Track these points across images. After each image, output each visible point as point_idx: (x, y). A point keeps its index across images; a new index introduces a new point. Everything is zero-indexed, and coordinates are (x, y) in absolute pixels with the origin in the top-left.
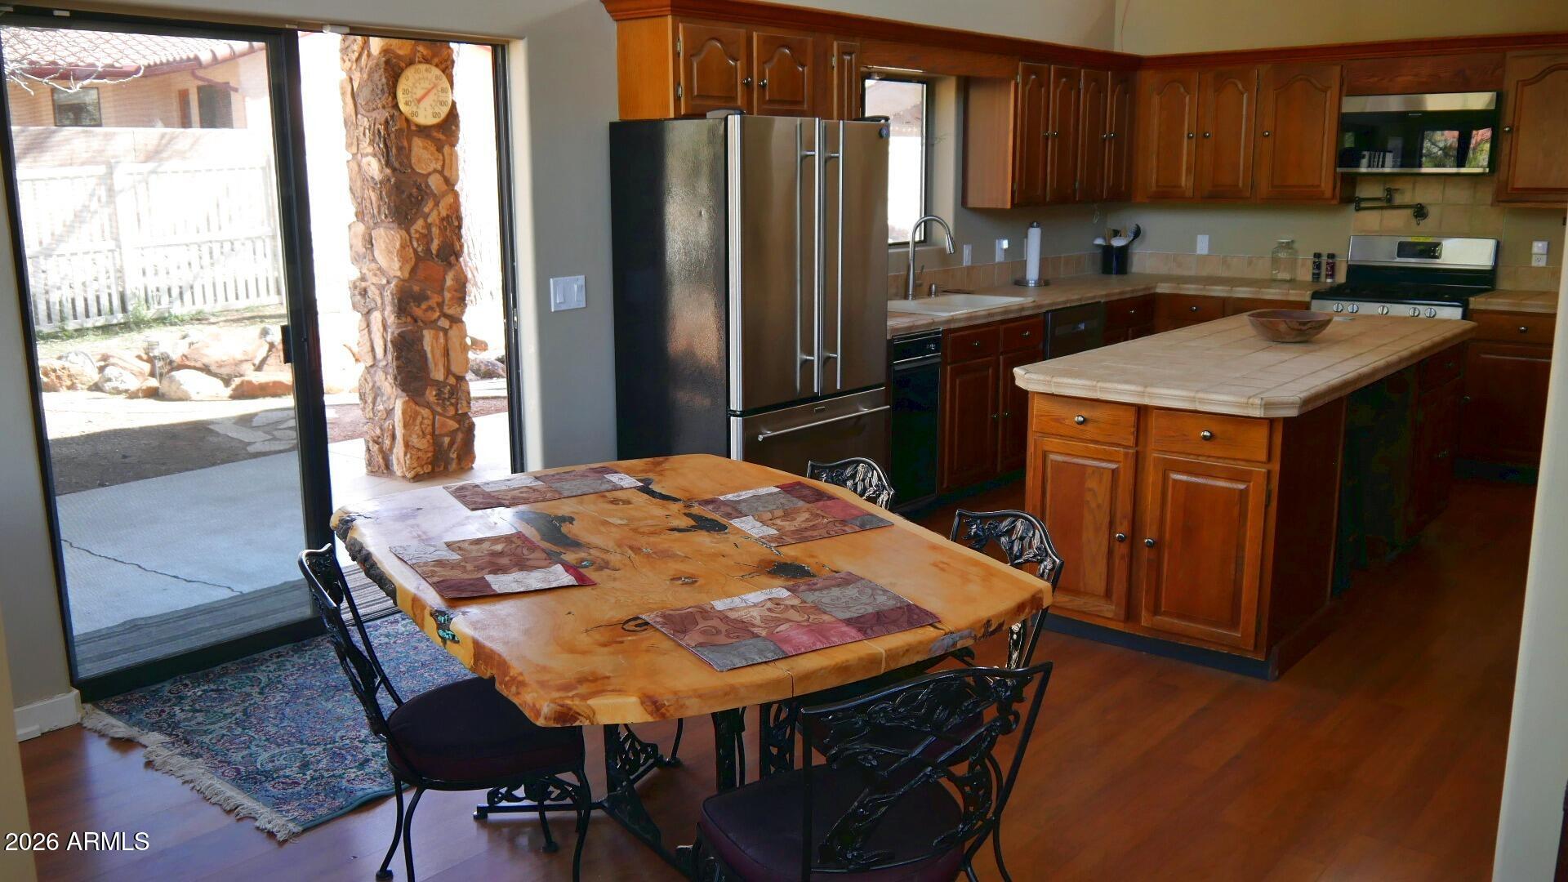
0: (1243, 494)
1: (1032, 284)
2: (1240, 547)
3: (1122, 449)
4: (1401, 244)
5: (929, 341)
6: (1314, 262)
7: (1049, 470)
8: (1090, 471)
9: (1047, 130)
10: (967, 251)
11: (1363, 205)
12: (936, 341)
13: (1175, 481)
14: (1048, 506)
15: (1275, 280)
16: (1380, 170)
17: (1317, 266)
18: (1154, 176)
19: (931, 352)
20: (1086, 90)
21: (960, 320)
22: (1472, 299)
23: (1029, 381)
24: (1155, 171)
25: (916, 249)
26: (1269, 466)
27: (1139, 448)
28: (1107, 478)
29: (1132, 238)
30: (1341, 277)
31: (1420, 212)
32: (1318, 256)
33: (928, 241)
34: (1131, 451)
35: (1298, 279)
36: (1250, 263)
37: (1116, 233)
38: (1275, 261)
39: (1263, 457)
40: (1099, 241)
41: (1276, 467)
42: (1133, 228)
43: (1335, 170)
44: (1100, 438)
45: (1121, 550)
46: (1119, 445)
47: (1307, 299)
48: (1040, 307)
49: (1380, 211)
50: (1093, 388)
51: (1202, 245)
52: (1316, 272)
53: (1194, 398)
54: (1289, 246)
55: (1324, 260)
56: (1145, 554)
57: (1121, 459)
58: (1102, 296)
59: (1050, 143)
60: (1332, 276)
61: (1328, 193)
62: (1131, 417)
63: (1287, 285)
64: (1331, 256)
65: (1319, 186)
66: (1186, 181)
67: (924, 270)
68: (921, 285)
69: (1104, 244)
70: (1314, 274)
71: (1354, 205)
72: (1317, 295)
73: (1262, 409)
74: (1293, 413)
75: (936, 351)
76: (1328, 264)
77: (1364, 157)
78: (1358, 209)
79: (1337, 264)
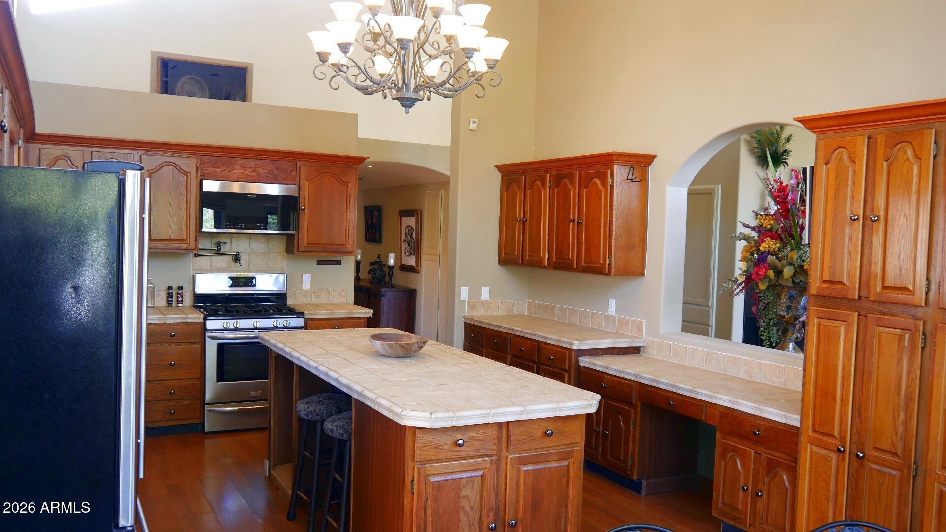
0: (566, 469)
3: (487, 458)
4: (232, 278)
6: (167, 293)
7: (429, 490)
8: (463, 482)
11: (200, 253)
13: (525, 471)
17: (170, 295)
22: (306, 312)
26: (581, 444)
27: (500, 454)
28: (478, 483)
30: (188, 303)
31: (237, 258)
32: (170, 288)
34: (494, 458)
39: (579, 439)
43: (199, 229)
44: (474, 454)
46: (486, 455)
47: (202, 320)
49: (210, 257)
52: (170, 300)
55: (174, 291)
57: (487, 465)
60: (182, 302)
61: (192, 245)
64: (180, 288)
65: (185, 240)
70: (168, 301)
71: (194, 254)
76: (177, 294)
78: (196, 255)
79: (184, 294)
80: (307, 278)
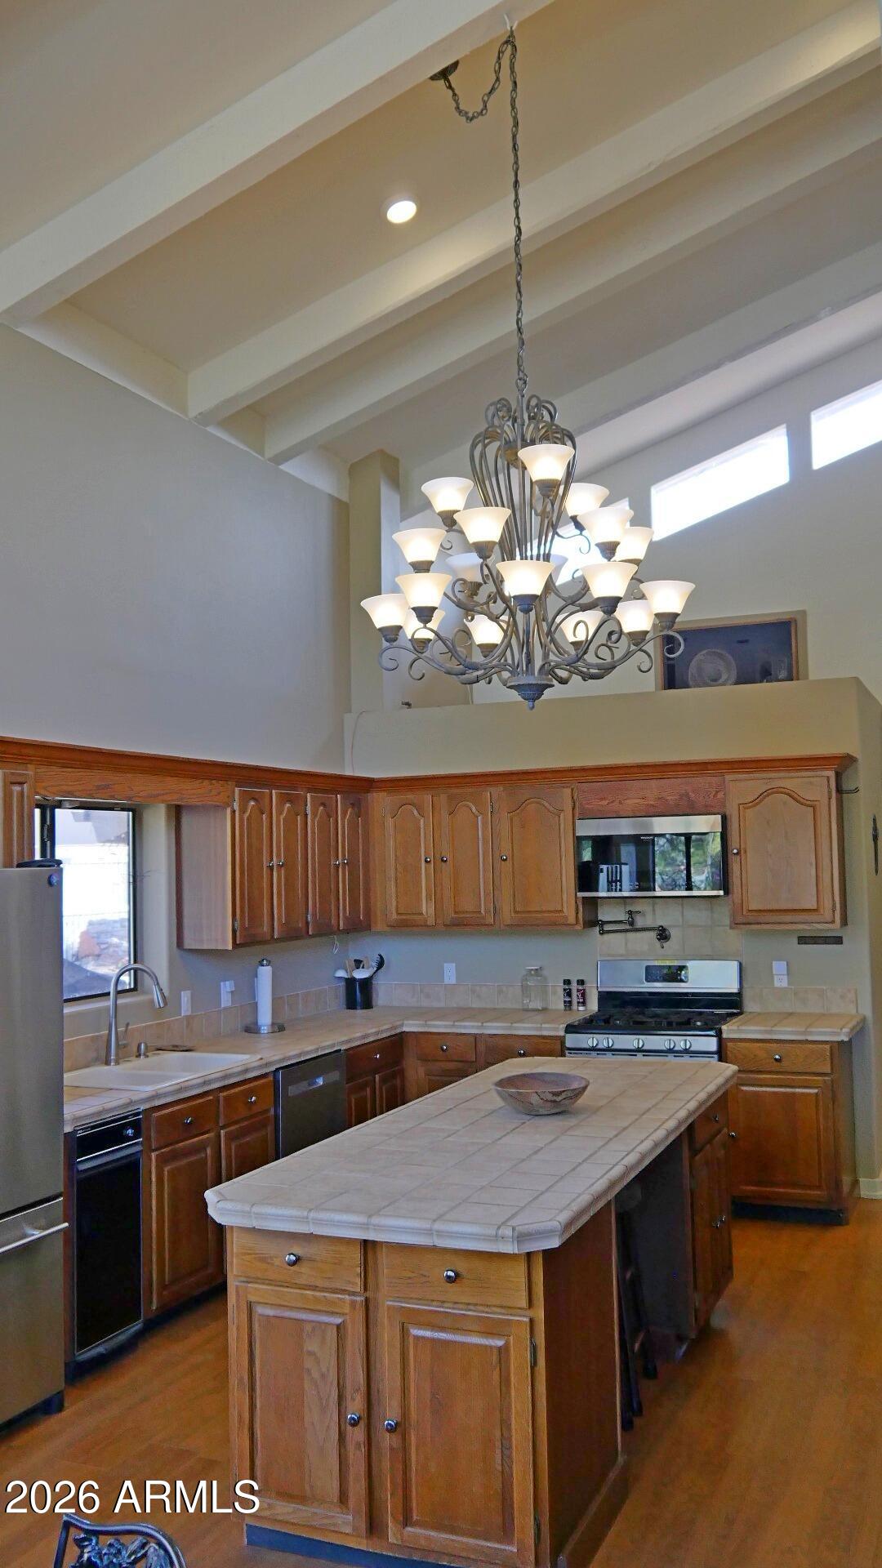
0: (503, 1352)
1: (265, 1029)
2: (505, 1424)
3: (347, 1297)
4: (648, 968)
5: (125, 1126)
6: (565, 990)
7: (256, 1326)
8: (308, 1328)
9: (272, 860)
10: (185, 997)
11: (607, 928)
12: (136, 1125)
13: (417, 1338)
14: (258, 1379)
15: (527, 1010)
16: (618, 894)
17: (569, 994)
18: (394, 904)
19: (129, 1139)
20: (314, 814)
21: (166, 1095)
22: (724, 1027)
23: (223, 1211)
24: (394, 896)
25: (119, 1002)
26: (531, 1313)
27: (368, 1294)
28: (332, 1334)
29: (375, 969)
30: (593, 1006)
31: (663, 935)
32: (567, 982)
33: (139, 987)
34: (358, 1299)
35: (550, 1007)
36: (500, 992)
37: (358, 964)
38: (525, 989)
39: (523, 1302)
40: (341, 974)
41: (540, 1314)
42: (376, 957)
43: (576, 895)
44: (319, 1283)
45: (357, 1435)
46: (343, 1291)
47: (562, 1033)
48: (267, 1065)
49: (624, 934)
50: (305, 1220)
51: (450, 974)
52: (568, 999)
53: (431, 1230)
54: (538, 972)
55: (574, 986)
56: (387, 1441)
57: (347, 1310)
58: (343, 1043)
59: (275, 874)
60: (584, 1003)
61: (572, 920)
62: (356, 1255)
63: (539, 1017)
64: (581, 982)
65: (561, 911)
66: (427, 908)
67: (130, 1027)
68: (125, 1046)
69: (346, 977)
70: (565, 1002)
71: (598, 928)
72: (571, 1029)
73: (516, 1243)
74: (555, 1243)
75: (135, 1137)
76: (578, 991)
77: (602, 871)
78: (602, 932)
79: (587, 991)
80: (779, 967)
